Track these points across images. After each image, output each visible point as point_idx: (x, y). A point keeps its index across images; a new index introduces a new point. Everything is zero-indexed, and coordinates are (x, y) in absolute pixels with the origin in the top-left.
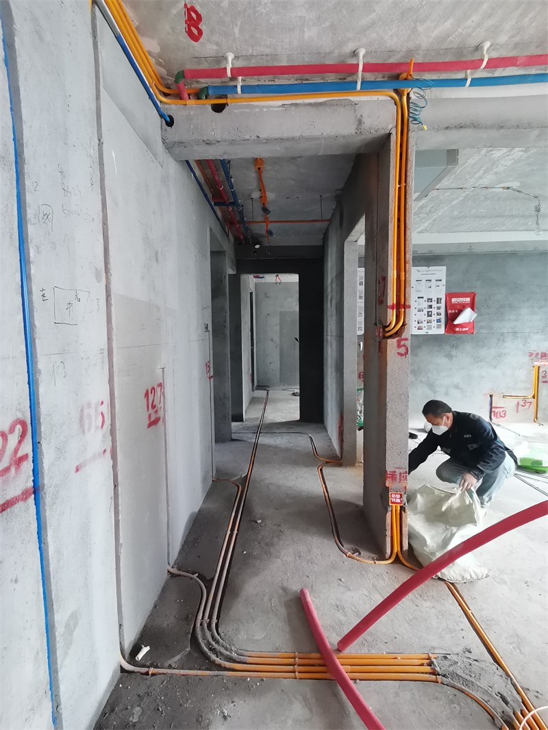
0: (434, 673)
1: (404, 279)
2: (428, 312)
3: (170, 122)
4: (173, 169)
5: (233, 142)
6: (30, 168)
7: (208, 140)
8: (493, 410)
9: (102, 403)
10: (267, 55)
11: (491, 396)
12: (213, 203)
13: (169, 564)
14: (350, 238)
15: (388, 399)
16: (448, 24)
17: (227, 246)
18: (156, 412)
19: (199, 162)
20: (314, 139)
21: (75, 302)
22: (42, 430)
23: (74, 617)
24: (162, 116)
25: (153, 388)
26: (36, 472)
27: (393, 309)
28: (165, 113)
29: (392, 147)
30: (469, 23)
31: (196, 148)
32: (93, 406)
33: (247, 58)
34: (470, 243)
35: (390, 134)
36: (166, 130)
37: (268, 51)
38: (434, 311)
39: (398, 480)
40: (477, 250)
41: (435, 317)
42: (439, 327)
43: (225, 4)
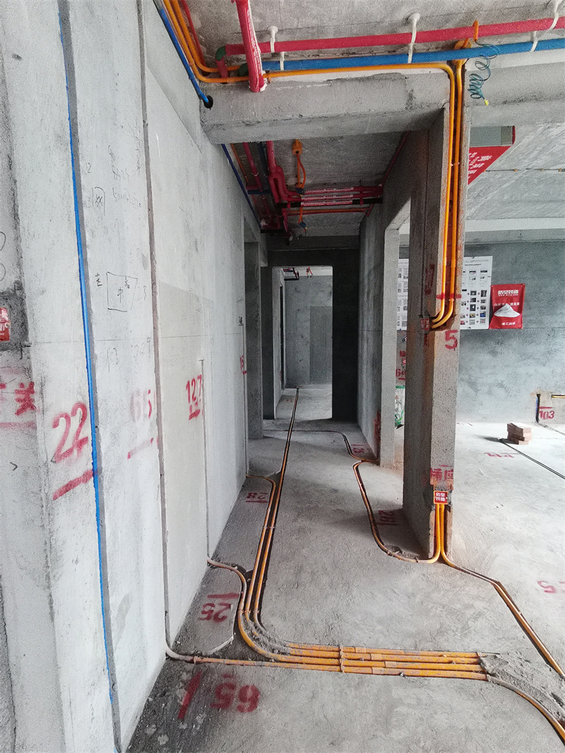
0: (484, 672)
1: (455, 266)
2: (471, 306)
3: (209, 104)
4: (211, 153)
5: (274, 122)
6: (84, 148)
7: (247, 121)
8: (540, 410)
9: (149, 392)
10: (313, 28)
11: (538, 396)
12: (246, 191)
13: (208, 555)
14: (392, 226)
15: (434, 394)
17: (259, 238)
18: (196, 404)
19: (234, 146)
20: (360, 116)
21: (125, 288)
22: (99, 415)
23: (127, 600)
24: (200, 97)
25: (194, 380)
26: (96, 456)
27: (442, 299)
28: (205, 94)
29: (445, 124)
31: (235, 129)
32: (142, 395)
33: (291, 31)
34: (520, 231)
35: (443, 109)
36: (204, 112)
37: (315, 22)
38: (478, 305)
39: (443, 478)
40: (526, 238)
41: (478, 311)
42: (483, 321)
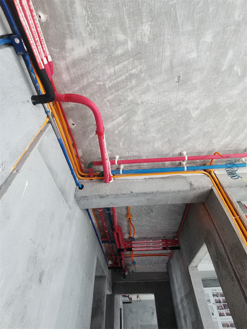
3: (81, 188)
5: (117, 196)
7: (101, 195)
10: (136, 156)
12: (101, 241)
14: (193, 264)
16: (228, 139)
17: (107, 273)
20: (165, 193)
24: (77, 185)
28: (80, 183)
29: (217, 196)
30: (239, 138)
31: (94, 200)
33: (126, 157)
35: (212, 190)
36: (78, 191)
43: (116, 132)
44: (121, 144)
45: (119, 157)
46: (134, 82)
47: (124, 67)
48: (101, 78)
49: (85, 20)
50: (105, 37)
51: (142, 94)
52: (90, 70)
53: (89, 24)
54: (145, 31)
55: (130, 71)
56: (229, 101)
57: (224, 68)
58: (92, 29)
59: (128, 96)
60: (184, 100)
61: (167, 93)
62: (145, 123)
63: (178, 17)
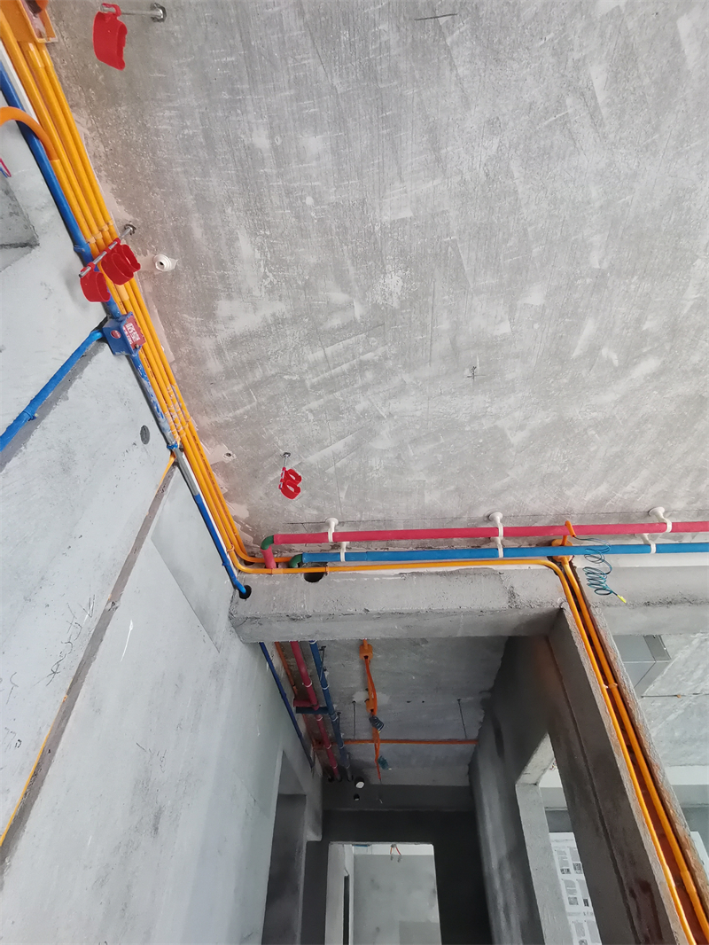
3: (245, 594)
5: (330, 617)
10: (379, 521)
24: (236, 586)
29: (571, 627)
31: (276, 625)
33: (354, 523)
35: (561, 610)
36: (237, 603)
43: (331, 470)
44: (343, 495)
45: (337, 522)
46: (369, 375)
47: (347, 348)
48: (295, 369)
49: (260, 266)
50: (303, 295)
51: (390, 398)
52: (269, 353)
53: (268, 274)
54: (392, 287)
55: (361, 357)
56: (594, 414)
57: (577, 353)
58: (275, 282)
59: (356, 402)
60: (489, 410)
61: (448, 398)
62: (399, 455)
63: (465, 262)
